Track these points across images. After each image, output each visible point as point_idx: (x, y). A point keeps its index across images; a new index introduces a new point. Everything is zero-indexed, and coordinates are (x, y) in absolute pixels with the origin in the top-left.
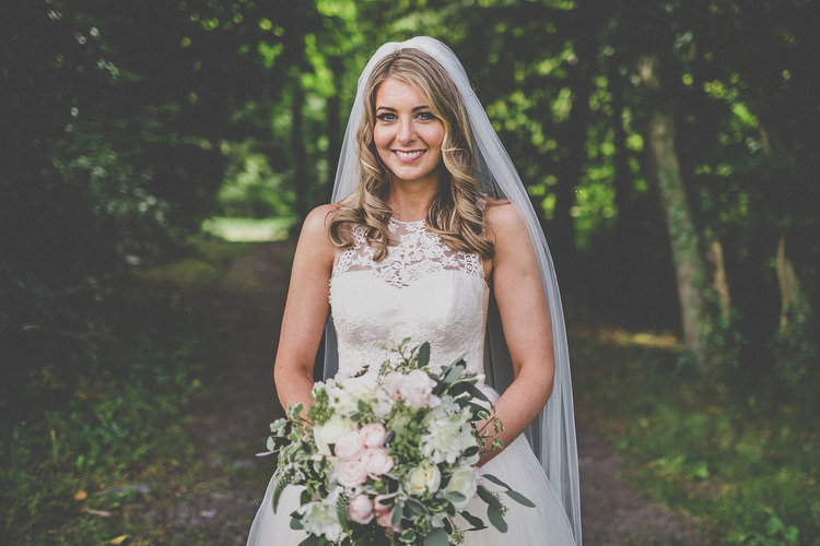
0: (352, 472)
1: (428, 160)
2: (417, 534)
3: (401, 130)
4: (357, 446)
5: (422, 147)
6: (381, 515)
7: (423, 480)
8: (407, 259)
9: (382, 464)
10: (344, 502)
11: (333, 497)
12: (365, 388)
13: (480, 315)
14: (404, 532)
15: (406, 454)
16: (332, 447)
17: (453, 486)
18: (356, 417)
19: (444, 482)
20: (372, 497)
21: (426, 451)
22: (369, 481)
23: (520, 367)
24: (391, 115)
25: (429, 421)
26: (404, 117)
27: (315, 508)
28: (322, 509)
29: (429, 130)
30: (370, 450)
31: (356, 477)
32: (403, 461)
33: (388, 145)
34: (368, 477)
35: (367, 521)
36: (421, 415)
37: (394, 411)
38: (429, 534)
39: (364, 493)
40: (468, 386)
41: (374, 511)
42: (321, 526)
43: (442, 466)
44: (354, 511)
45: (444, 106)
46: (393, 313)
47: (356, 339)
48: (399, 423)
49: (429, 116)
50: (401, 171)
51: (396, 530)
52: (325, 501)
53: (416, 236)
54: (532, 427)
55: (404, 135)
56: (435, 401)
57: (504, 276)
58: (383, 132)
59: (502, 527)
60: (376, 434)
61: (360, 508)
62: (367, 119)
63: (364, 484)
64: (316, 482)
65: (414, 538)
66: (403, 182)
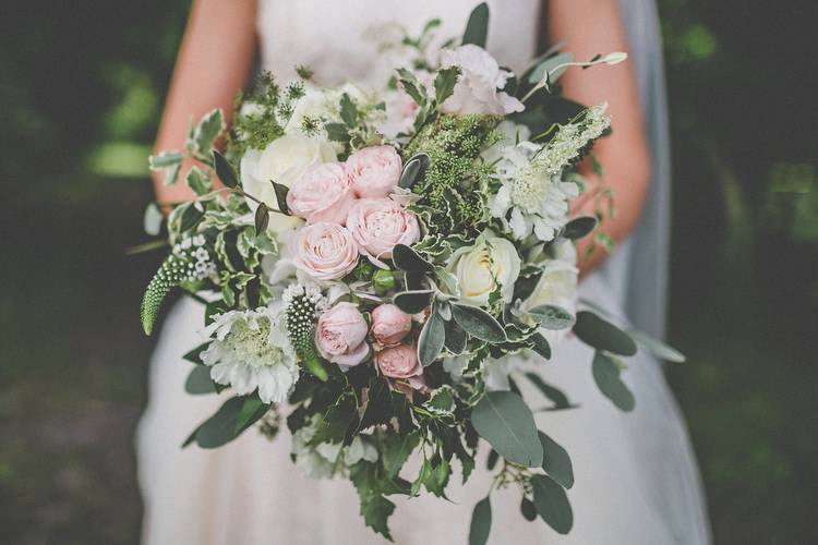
0: (326, 246)
2: (457, 402)
4: (338, 190)
6: (386, 350)
14: (434, 393)
16: (281, 192)
17: (538, 299)
18: (336, 132)
20: (367, 308)
21: (494, 207)
27: (239, 325)
28: (255, 326)
30: (365, 203)
31: (335, 258)
34: (363, 259)
35: (354, 360)
37: (420, 125)
38: (484, 404)
39: (349, 298)
41: (370, 338)
43: (526, 245)
44: (326, 334)
51: (417, 385)
52: (261, 312)
60: (379, 168)
63: (349, 278)
65: (454, 407)
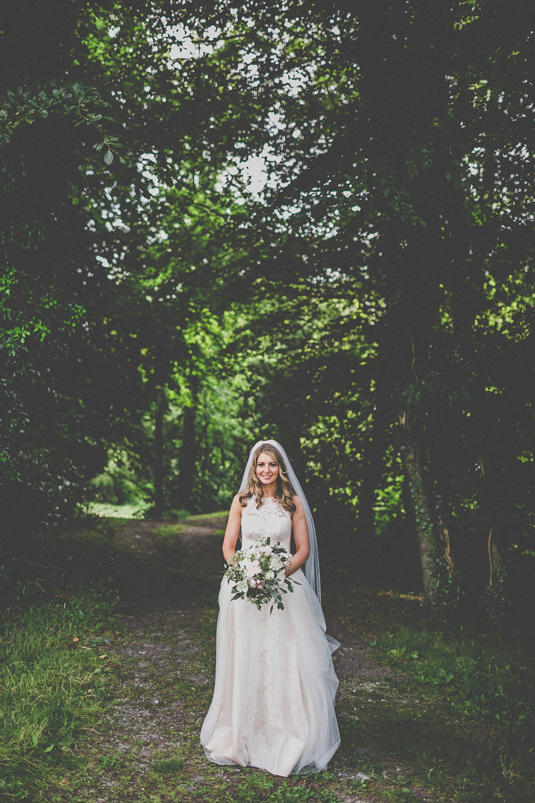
0: (250, 573)
1: (273, 478)
2: (268, 591)
3: (265, 469)
4: (252, 566)
5: (271, 474)
6: (259, 585)
7: (270, 575)
8: (267, 512)
9: (259, 571)
10: (248, 581)
11: (245, 581)
12: (253, 551)
13: (290, 530)
15: (265, 568)
16: (245, 567)
17: (278, 577)
18: (251, 559)
19: (275, 576)
20: (256, 580)
21: (271, 567)
22: (255, 576)
23: (299, 548)
24: (262, 464)
25: (271, 559)
26: (267, 465)
29: (274, 469)
31: (252, 575)
32: (264, 570)
33: (261, 474)
35: (255, 587)
36: (269, 558)
37: (261, 557)
38: (271, 591)
39: (254, 579)
40: (282, 550)
41: (257, 584)
42: (241, 589)
43: (275, 572)
44: (251, 584)
45: (279, 462)
46: (263, 530)
47: (250, 537)
48: (263, 560)
49: (274, 465)
50: (264, 481)
52: (243, 582)
53: (271, 504)
54: (302, 567)
55: (266, 471)
56: (273, 554)
57: (296, 518)
58: (259, 469)
59: (292, 591)
60: (257, 563)
61: (253, 583)
62: (254, 464)
64: (239, 577)
66: (265, 485)
